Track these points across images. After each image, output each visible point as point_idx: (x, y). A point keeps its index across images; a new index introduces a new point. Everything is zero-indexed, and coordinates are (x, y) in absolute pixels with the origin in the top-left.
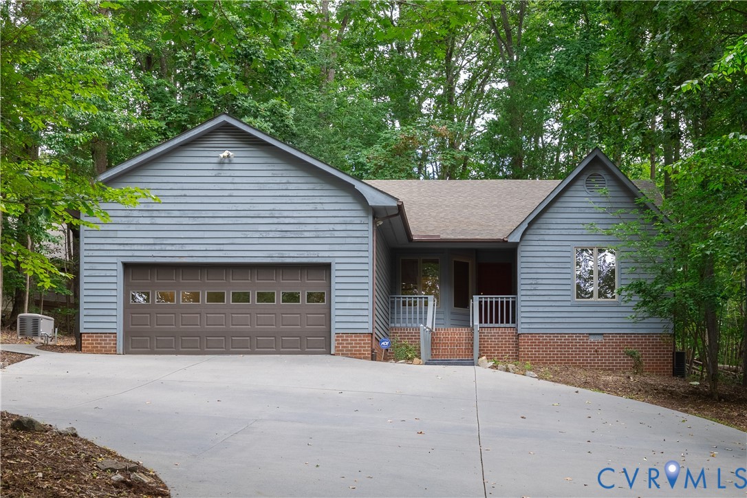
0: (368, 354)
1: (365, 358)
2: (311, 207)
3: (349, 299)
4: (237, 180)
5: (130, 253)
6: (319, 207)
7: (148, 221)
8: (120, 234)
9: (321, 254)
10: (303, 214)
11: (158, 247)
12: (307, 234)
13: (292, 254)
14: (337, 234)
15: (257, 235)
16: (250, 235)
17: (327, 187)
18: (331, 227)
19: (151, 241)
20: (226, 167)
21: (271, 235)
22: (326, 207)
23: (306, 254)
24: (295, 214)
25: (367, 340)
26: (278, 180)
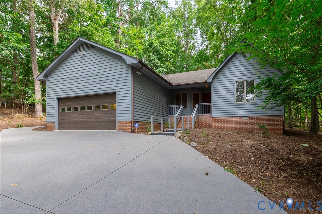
0: (130, 129)
1: (129, 132)
2: (109, 69)
3: (123, 107)
4: (87, 63)
5: (58, 94)
6: (112, 69)
7: (62, 82)
8: (56, 88)
9: (113, 88)
10: (107, 73)
11: (65, 91)
12: (108, 81)
13: (104, 89)
14: (118, 79)
15: (93, 83)
16: (90, 83)
17: (115, 60)
18: (116, 77)
19: (63, 89)
20: (83, 58)
21: (97, 82)
22: (115, 68)
23: (108, 89)
24: (105, 73)
25: (130, 124)
26: (99, 60)
